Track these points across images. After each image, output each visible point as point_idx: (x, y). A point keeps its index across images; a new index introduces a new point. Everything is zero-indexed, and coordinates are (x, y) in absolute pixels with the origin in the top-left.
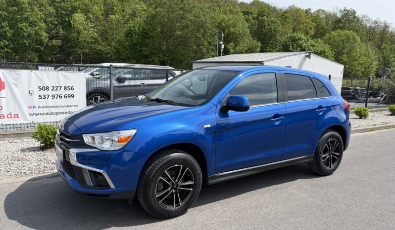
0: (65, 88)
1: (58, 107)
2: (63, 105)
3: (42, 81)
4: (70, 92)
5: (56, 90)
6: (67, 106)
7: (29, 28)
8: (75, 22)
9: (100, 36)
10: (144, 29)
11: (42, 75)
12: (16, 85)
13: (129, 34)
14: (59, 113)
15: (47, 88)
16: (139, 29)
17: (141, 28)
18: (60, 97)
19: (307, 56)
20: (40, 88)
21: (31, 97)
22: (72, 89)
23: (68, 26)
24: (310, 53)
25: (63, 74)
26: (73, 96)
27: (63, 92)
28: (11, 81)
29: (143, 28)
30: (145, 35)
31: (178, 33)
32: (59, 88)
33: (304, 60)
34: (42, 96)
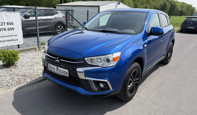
1: (4, 37)
2: (7, 35)
4: (11, 26)
5: (1, 25)
6: (10, 36)
14: (5, 41)
18: (5, 30)
19: (118, 3)
22: (12, 24)
24: (120, 2)
25: (5, 14)
26: (13, 29)
27: (6, 27)
32: (3, 24)
33: (117, 5)
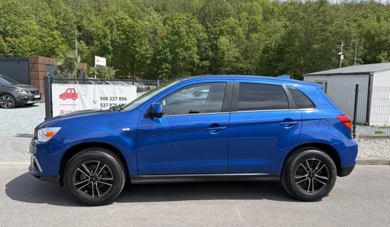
0: (120, 98)
3: (103, 93)
5: (113, 100)
7: (185, 53)
8: (220, 44)
9: (242, 54)
10: (280, 45)
11: (103, 88)
12: (85, 95)
13: (266, 51)
15: (107, 98)
16: (275, 46)
17: (277, 45)
20: (102, 99)
21: (95, 104)
23: (215, 48)
27: (118, 102)
28: (82, 93)
29: (278, 44)
30: (281, 51)
31: (316, 46)
32: (115, 98)
34: (103, 105)
